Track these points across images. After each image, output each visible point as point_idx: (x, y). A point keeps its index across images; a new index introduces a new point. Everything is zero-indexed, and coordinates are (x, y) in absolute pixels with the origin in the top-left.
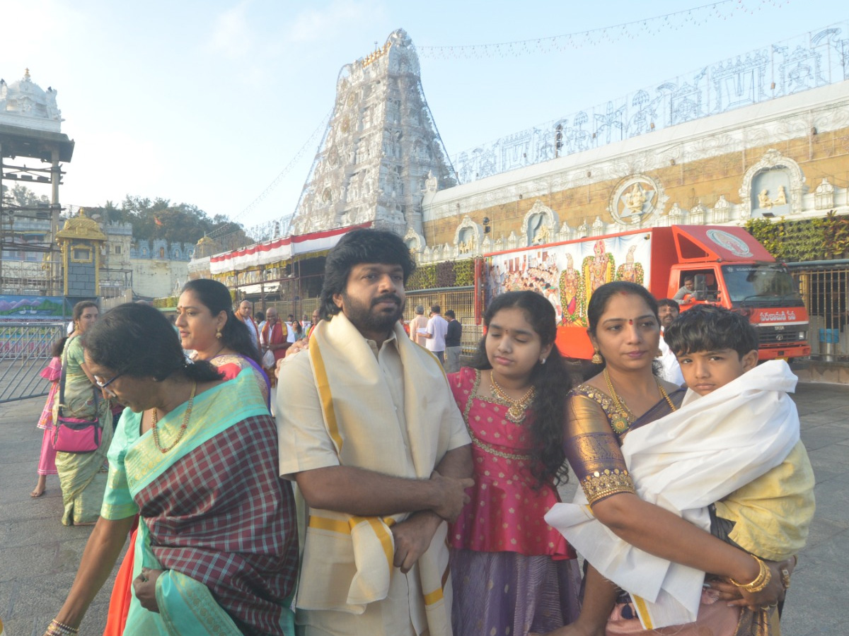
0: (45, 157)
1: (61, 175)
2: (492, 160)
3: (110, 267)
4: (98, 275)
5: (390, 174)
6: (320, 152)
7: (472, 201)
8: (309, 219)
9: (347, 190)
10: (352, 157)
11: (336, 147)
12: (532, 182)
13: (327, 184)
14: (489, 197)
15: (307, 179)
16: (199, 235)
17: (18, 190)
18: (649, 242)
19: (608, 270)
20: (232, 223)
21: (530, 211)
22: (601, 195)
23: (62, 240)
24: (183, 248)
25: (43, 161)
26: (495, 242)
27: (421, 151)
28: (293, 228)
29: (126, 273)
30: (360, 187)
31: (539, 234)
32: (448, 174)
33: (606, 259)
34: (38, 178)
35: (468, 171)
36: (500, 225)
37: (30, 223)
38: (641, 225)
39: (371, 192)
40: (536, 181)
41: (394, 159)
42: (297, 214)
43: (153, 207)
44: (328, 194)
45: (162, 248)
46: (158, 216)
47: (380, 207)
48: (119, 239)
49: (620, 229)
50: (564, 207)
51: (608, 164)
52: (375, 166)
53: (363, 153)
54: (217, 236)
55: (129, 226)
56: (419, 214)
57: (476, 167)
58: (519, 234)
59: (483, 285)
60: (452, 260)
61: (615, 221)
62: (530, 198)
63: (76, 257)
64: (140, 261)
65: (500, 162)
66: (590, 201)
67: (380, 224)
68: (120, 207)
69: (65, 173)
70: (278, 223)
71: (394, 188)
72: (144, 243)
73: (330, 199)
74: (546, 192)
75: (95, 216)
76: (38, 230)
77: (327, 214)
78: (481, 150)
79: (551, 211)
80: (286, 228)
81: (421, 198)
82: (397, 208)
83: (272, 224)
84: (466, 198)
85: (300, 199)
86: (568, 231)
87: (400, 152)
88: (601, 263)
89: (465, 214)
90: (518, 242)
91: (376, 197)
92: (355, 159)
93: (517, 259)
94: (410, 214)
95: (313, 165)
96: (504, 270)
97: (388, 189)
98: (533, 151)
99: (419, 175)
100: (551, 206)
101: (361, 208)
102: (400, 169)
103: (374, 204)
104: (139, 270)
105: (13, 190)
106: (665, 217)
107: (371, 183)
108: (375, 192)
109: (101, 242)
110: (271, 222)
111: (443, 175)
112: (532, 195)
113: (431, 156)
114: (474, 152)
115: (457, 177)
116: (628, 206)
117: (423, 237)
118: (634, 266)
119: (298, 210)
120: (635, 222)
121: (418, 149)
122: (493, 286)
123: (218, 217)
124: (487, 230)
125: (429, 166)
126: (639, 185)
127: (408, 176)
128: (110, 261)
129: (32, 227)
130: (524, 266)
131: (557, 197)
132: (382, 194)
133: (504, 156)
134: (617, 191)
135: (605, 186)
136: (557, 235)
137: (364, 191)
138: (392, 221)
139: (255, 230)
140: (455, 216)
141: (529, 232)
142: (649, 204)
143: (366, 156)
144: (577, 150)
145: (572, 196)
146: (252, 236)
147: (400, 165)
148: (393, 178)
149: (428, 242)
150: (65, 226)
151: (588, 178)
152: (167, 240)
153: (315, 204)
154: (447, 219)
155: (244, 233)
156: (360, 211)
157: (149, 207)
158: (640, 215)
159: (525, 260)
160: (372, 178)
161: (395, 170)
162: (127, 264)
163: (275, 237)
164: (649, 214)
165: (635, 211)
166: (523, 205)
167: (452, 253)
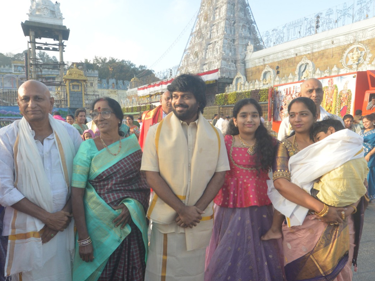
0: (56, 38)
1: (64, 47)
2: (282, 35)
3: (88, 93)
4: (84, 97)
5: (229, 43)
6: (193, 32)
7: (271, 57)
8: (187, 68)
9: (206, 52)
10: (209, 34)
11: (201, 29)
12: (302, 47)
13: (196, 49)
14: (280, 55)
15: (186, 47)
16: (132, 77)
17: (41, 54)
18: (355, 79)
19: (335, 94)
20: (148, 70)
21: (300, 62)
22: (338, 53)
23: (66, 80)
24: (123, 83)
25: (54, 40)
26: (282, 79)
27: (245, 31)
28: (179, 72)
29: (96, 96)
30: (213, 50)
31: (305, 75)
32: (259, 43)
33: (334, 87)
34: (53, 48)
35: (269, 41)
36: (285, 69)
37: (48, 71)
38: (357, 69)
39: (219, 53)
40: (304, 46)
41: (231, 36)
42: (181, 65)
43: (108, 62)
44: (196, 55)
45: (113, 83)
46: (111, 67)
47: (223, 61)
48: (92, 79)
49: (346, 72)
50: (319, 60)
51: (343, 37)
52: (221, 39)
53: (215, 32)
54: (140, 77)
55: (96, 72)
56: (243, 64)
57: (274, 39)
58: (294, 75)
59: (273, 102)
60: (258, 89)
61: (344, 67)
62: (302, 55)
63: (73, 88)
64: (103, 90)
65: (286, 36)
66: (332, 57)
67: (223, 70)
68: (92, 62)
69: (65, 46)
70: (171, 70)
71: (231, 51)
72: (104, 81)
73: (198, 57)
74: (310, 52)
75: (80, 67)
76: (52, 75)
77: (196, 65)
78: (276, 30)
79: (311, 62)
80: (175, 72)
81: (244, 56)
82: (232, 61)
83: (168, 71)
84: (268, 56)
85: (182, 57)
86: (320, 73)
87: (234, 31)
88: (331, 90)
89: (267, 64)
90: (294, 79)
91: (221, 56)
92: (211, 35)
93: (290, 88)
94: (239, 64)
95: (189, 39)
96: (284, 93)
97: (228, 51)
98: (304, 30)
99: (244, 43)
100: (312, 59)
101: (214, 62)
102: (234, 41)
103: (220, 59)
104: (102, 95)
105: (39, 54)
106: (370, 65)
107: (218, 48)
108: (221, 53)
109: (85, 81)
110: (168, 69)
111: (257, 43)
112: (302, 54)
113: (250, 34)
114: (273, 31)
115: (264, 44)
116: (351, 59)
117: (245, 77)
118: (347, 91)
119: (181, 63)
120: (354, 68)
121: (243, 30)
122: (278, 102)
123: (141, 67)
124: (278, 73)
125: (249, 39)
126: (357, 48)
127: (238, 44)
128: (88, 90)
129: (49, 73)
130: (293, 91)
131: (315, 55)
132: (224, 54)
133: (288, 32)
134: (346, 51)
135: (341, 49)
136: (314, 75)
137: (215, 53)
138: (229, 68)
139: (159, 74)
140: (262, 65)
141: (299, 74)
142: (362, 58)
143: (216, 34)
144: (327, 29)
145: (323, 54)
146: (158, 77)
147: (234, 38)
148: (230, 45)
149: (247, 79)
150: (67, 73)
151: (332, 45)
152: (116, 79)
153: (190, 60)
154: (258, 67)
155: (155, 75)
156: (213, 63)
157: (106, 62)
158: (357, 64)
159: (294, 89)
160: (219, 46)
161: (231, 41)
162: (96, 92)
163: (170, 77)
164: (362, 64)
165: (354, 62)
166: (297, 59)
167: (259, 85)
